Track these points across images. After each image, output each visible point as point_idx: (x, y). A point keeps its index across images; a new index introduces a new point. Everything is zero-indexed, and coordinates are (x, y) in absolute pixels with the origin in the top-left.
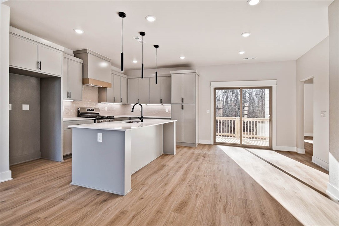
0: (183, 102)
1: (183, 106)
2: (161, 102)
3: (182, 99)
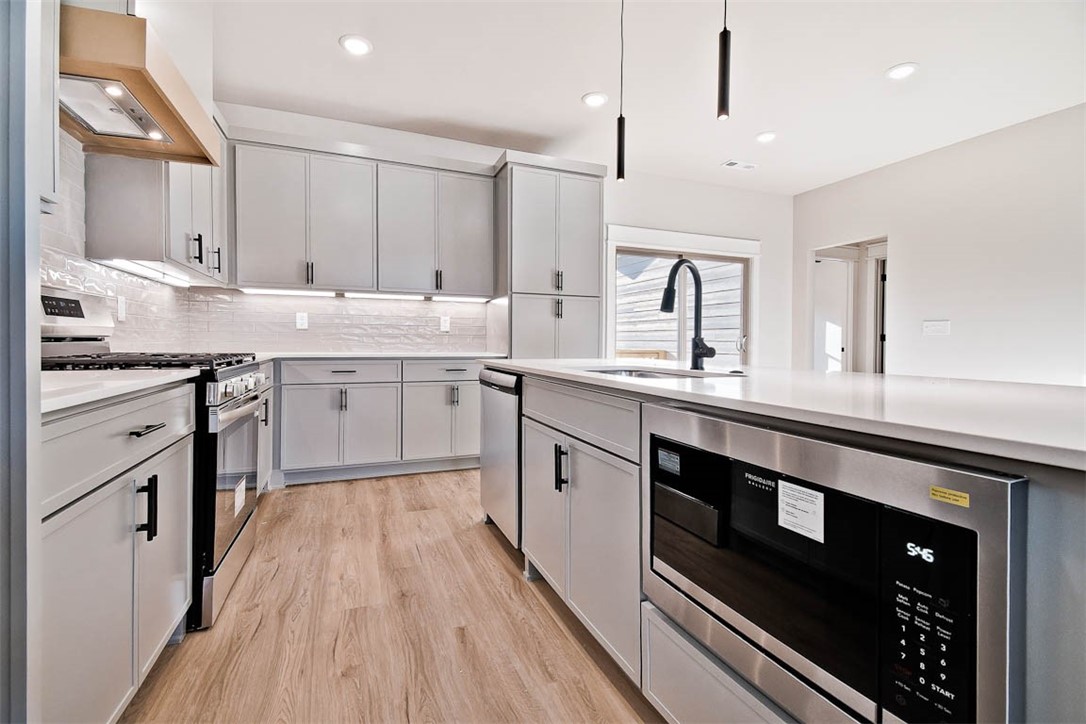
0: (558, 287)
1: (559, 303)
2: (438, 286)
3: (558, 275)
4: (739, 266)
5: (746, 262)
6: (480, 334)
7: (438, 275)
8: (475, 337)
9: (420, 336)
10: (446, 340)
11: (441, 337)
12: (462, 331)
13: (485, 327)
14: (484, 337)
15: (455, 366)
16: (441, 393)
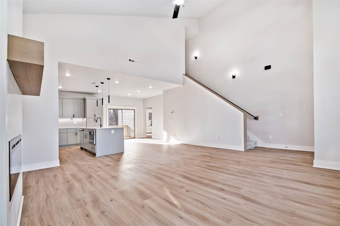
0: (95, 117)
1: (95, 119)
2: (74, 117)
3: (95, 115)
4: (133, 111)
5: (134, 110)
6: (82, 124)
7: (74, 115)
8: (81, 125)
9: (70, 125)
10: (75, 125)
11: (74, 125)
12: (78, 124)
13: (83, 123)
14: (83, 124)
15: (76, 129)
16: (74, 134)
